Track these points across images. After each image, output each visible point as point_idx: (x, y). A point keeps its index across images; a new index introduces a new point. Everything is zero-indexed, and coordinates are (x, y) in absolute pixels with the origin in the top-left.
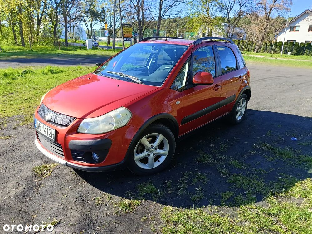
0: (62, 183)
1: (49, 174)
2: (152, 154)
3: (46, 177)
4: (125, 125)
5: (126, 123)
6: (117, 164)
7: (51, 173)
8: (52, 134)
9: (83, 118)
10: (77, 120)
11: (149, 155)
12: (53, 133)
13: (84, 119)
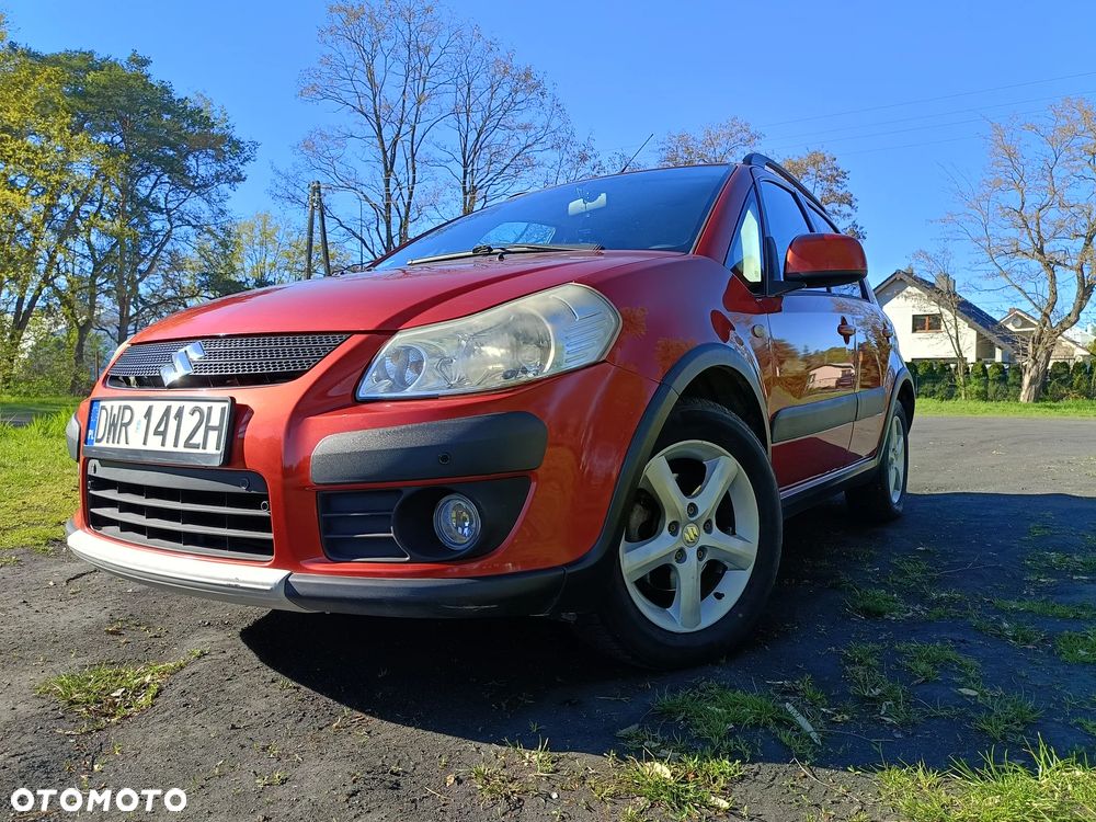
0: (233, 727)
1: (143, 700)
2: (692, 553)
3: (125, 717)
4: (594, 360)
5: (603, 353)
6: (568, 565)
7: (157, 696)
8: (208, 429)
9: (387, 331)
10: (356, 340)
11: (681, 555)
12: (215, 421)
13: (393, 333)
